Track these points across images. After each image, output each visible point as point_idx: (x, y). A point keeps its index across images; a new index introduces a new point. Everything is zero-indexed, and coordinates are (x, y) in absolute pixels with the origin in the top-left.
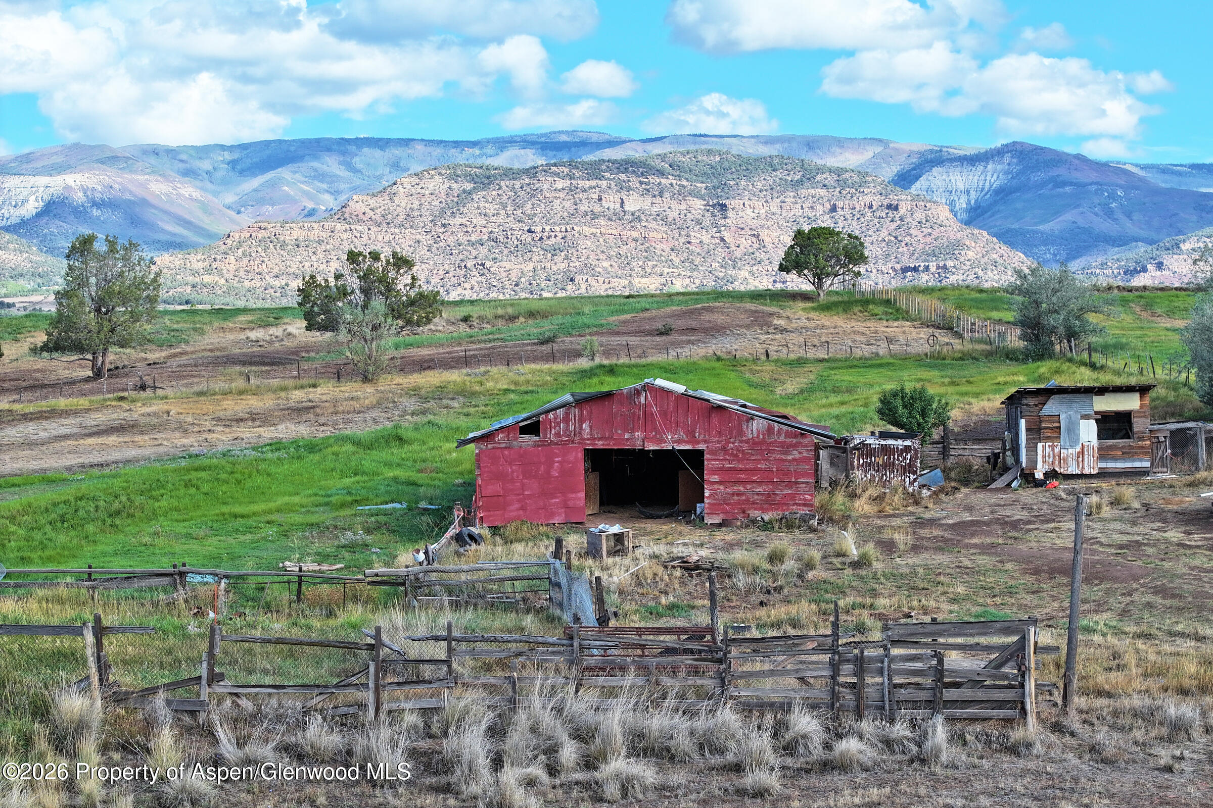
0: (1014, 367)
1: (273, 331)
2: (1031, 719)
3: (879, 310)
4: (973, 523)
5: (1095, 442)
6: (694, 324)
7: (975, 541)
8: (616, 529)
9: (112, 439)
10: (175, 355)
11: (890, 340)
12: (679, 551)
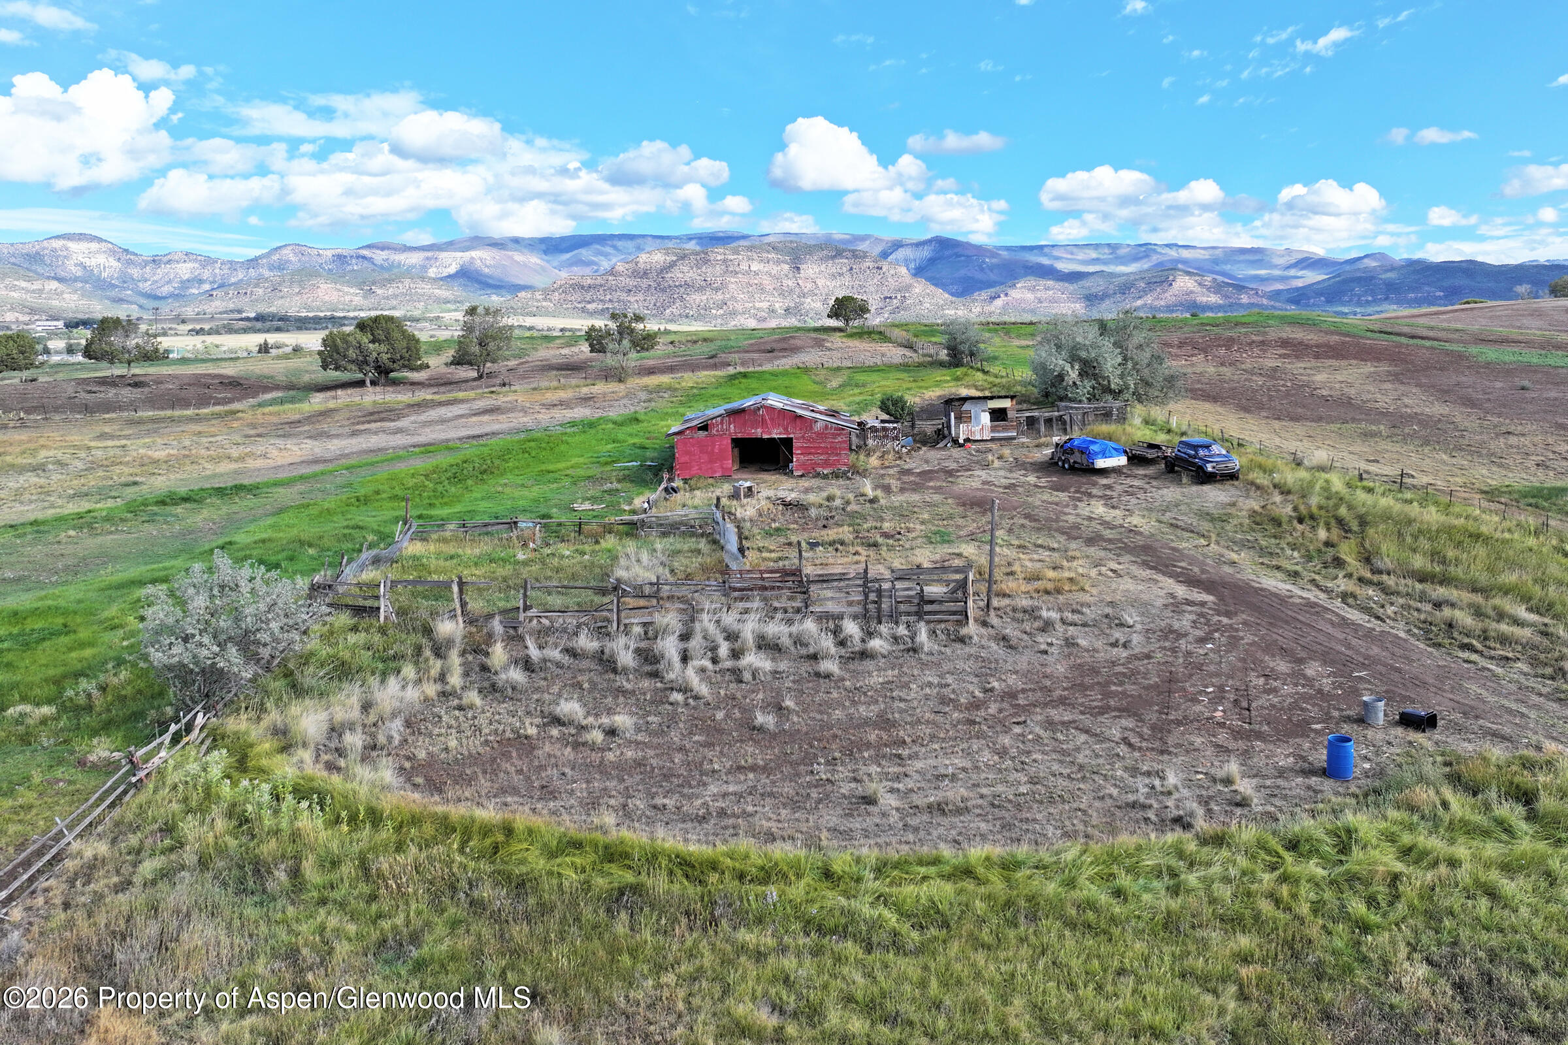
0: (945, 371)
1: (573, 349)
2: (971, 621)
3: (876, 337)
4: (930, 471)
5: (989, 423)
6: (786, 346)
7: (931, 484)
8: (748, 484)
9: (486, 418)
10: (522, 363)
11: (883, 355)
12: (781, 494)
